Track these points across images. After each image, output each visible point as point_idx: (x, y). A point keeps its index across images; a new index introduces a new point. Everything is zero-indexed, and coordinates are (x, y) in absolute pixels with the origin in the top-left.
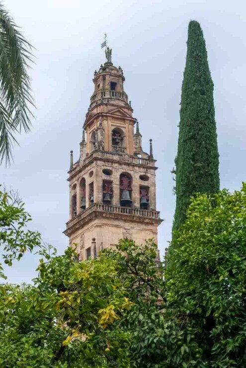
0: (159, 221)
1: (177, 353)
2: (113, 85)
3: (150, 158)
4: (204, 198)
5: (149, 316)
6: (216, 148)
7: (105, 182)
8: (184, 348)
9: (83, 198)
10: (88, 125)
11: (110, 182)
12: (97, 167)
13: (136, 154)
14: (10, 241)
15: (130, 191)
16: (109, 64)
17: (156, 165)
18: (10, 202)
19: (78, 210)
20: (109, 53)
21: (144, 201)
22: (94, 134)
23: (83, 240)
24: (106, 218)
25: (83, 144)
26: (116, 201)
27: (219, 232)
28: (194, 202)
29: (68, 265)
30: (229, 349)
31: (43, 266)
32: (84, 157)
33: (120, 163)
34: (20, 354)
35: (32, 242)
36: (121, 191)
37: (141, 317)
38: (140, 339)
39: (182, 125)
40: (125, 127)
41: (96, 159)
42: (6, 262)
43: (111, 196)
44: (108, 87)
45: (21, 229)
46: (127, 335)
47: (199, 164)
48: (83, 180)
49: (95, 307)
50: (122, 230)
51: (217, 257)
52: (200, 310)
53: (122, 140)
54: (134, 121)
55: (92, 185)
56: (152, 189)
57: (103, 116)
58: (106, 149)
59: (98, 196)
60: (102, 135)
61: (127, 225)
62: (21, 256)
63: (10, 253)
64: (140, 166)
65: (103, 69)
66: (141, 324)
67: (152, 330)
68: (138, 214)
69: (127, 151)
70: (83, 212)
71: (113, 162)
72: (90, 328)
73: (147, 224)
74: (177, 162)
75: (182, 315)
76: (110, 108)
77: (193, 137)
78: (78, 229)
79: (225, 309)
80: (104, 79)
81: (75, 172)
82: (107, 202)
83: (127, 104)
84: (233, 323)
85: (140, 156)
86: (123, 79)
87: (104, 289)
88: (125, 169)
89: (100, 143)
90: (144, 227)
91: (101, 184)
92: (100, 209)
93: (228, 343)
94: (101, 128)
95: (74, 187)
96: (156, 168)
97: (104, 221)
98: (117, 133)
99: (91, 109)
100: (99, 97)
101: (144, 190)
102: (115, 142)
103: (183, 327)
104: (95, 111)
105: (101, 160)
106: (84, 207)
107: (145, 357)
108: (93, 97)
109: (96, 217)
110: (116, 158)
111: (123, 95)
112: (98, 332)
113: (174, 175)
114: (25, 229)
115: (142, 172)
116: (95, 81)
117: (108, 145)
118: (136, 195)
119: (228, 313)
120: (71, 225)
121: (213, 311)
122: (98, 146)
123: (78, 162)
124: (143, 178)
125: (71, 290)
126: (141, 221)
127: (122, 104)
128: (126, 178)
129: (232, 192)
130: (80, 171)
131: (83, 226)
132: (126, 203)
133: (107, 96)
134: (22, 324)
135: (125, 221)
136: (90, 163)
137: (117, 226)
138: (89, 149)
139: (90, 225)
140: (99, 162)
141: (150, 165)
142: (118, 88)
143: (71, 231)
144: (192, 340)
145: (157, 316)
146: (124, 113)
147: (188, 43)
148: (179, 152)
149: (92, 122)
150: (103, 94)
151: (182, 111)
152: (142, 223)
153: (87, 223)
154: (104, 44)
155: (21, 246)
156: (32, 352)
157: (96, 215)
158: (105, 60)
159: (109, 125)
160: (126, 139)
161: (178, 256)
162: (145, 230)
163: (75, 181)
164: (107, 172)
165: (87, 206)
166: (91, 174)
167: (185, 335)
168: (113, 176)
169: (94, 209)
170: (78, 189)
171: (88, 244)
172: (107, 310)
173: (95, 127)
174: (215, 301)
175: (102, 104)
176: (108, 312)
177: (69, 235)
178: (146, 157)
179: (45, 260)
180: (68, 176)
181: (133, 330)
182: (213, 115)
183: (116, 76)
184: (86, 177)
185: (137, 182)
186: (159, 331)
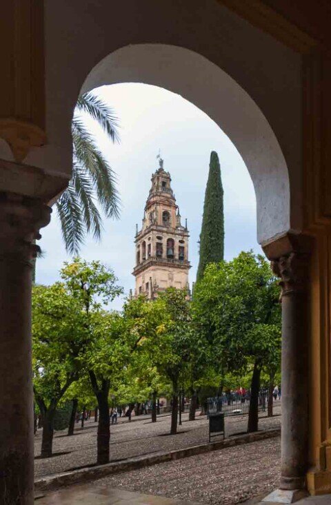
0: (190, 267)
1: (196, 344)
2: (164, 184)
3: (186, 230)
4: (213, 265)
5: (182, 327)
6: (223, 229)
7: (158, 244)
8: (199, 341)
9: (144, 254)
10: (147, 208)
11: (161, 244)
12: (153, 235)
13: (177, 227)
14: (106, 292)
15: (173, 250)
16: (161, 170)
17: (189, 234)
18: (105, 270)
19: (141, 260)
20: (161, 163)
21: (181, 255)
22: (151, 214)
23: (144, 278)
24: (159, 265)
25: (144, 220)
26: (164, 255)
27: (220, 284)
28: (208, 267)
29: (140, 305)
30: (221, 340)
31: (126, 305)
32: (145, 228)
33: (167, 233)
34: (113, 350)
35: (119, 292)
36: (168, 249)
37: (178, 327)
38: (177, 338)
39: (205, 215)
40: (170, 210)
41: (153, 230)
42: (105, 303)
43: (162, 253)
44: (160, 184)
45: (113, 285)
46: (171, 337)
47: (213, 238)
48: (144, 242)
49: (155, 325)
50: (167, 272)
51: (218, 296)
52: (208, 323)
53: (169, 218)
54: (176, 207)
55: (149, 245)
56: (186, 248)
57: (157, 203)
58: (159, 224)
59: (153, 252)
60: (156, 215)
61: (171, 269)
62: (113, 299)
63: (106, 298)
64: (179, 235)
65: (158, 172)
66: (178, 331)
67: (183, 334)
68: (177, 263)
69: (172, 226)
70: (144, 262)
71: (163, 232)
72: (151, 335)
73: (183, 268)
74: (201, 236)
75: (199, 326)
76: (163, 198)
77: (211, 222)
78: (141, 272)
79: (221, 322)
80: (158, 179)
81: (139, 237)
82: (159, 256)
83: (172, 196)
84: (224, 328)
85: (179, 229)
86: (170, 180)
87: (160, 316)
88: (170, 236)
89: (155, 220)
90: (181, 270)
91: (155, 245)
92: (155, 260)
93: (221, 338)
94: (156, 210)
95: (139, 246)
96: (189, 236)
97: (157, 267)
98: (166, 214)
99: (149, 199)
100: (155, 191)
101: (182, 249)
102: (164, 219)
103: (199, 331)
104: (152, 200)
105: (155, 230)
106: (144, 259)
107: (180, 346)
108: (151, 191)
109: (152, 265)
110: (165, 229)
111: (170, 190)
112: (156, 337)
113: (199, 244)
114: (115, 285)
115: (180, 238)
116: (152, 180)
117: (160, 222)
118: (177, 252)
119: (222, 324)
120: (136, 269)
121: (215, 323)
122: (154, 221)
123: (141, 231)
124: (181, 242)
125: (142, 316)
126: (179, 267)
127: (169, 196)
128: (170, 241)
129: (228, 262)
130: (142, 237)
131: (144, 270)
132: (170, 257)
133: (160, 190)
134: (113, 334)
135: (170, 267)
136: (149, 232)
137: (165, 270)
138: (148, 223)
139: (149, 269)
140: (154, 232)
141: (186, 234)
142: (167, 186)
143: (137, 273)
144: (203, 337)
145: (186, 327)
146: (170, 202)
147: (210, 165)
148: (202, 230)
149: (150, 207)
150: (157, 189)
151: (205, 207)
152: (180, 268)
153: (147, 268)
154: (158, 156)
155: (113, 294)
156: (120, 348)
157: (152, 263)
158: (158, 167)
159: (161, 209)
160: (171, 218)
161: (199, 296)
162: (181, 272)
163: (139, 243)
164: (159, 238)
165: (147, 258)
166: (149, 239)
167: (200, 335)
168: (163, 240)
169: (151, 260)
170: (141, 248)
171: (147, 280)
172: (160, 327)
173: (152, 209)
174: (216, 318)
175: (157, 195)
176: (161, 328)
177: (135, 275)
178: (183, 229)
179: (127, 302)
180: (135, 239)
181: (174, 334)
182: (222, 210)
183: (165, 177)
184: (146, 240)
185: (177, 244)
186: (187, 334)
